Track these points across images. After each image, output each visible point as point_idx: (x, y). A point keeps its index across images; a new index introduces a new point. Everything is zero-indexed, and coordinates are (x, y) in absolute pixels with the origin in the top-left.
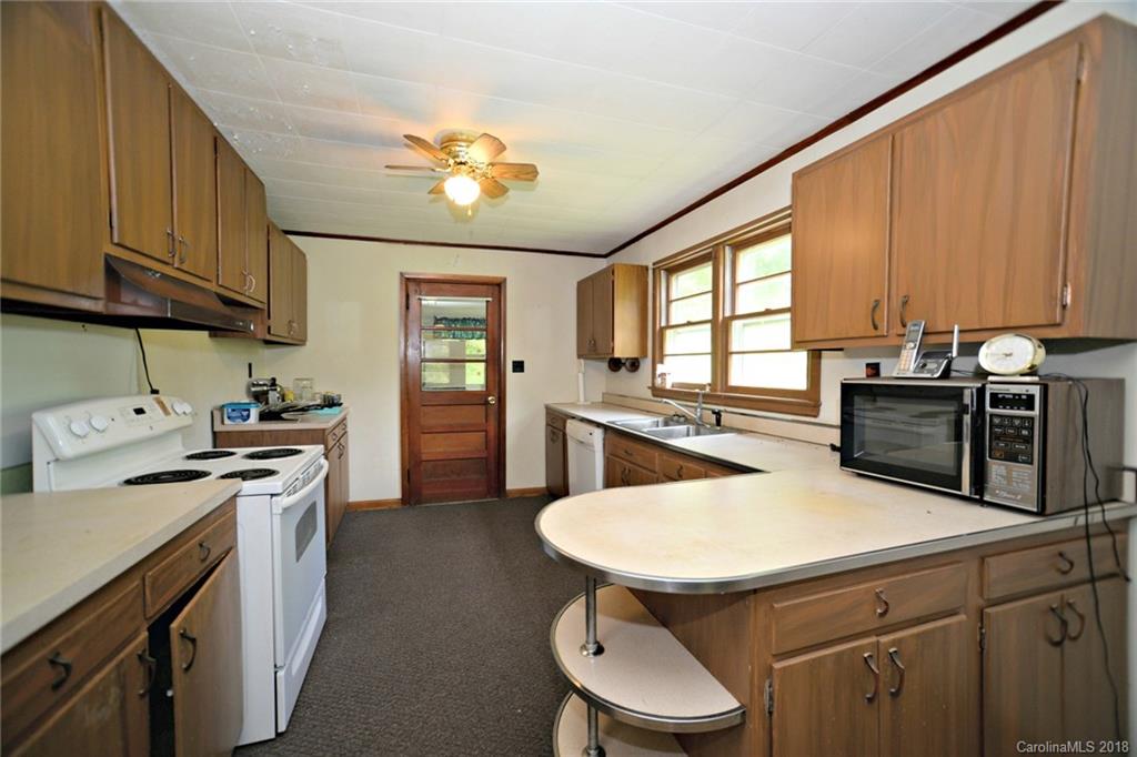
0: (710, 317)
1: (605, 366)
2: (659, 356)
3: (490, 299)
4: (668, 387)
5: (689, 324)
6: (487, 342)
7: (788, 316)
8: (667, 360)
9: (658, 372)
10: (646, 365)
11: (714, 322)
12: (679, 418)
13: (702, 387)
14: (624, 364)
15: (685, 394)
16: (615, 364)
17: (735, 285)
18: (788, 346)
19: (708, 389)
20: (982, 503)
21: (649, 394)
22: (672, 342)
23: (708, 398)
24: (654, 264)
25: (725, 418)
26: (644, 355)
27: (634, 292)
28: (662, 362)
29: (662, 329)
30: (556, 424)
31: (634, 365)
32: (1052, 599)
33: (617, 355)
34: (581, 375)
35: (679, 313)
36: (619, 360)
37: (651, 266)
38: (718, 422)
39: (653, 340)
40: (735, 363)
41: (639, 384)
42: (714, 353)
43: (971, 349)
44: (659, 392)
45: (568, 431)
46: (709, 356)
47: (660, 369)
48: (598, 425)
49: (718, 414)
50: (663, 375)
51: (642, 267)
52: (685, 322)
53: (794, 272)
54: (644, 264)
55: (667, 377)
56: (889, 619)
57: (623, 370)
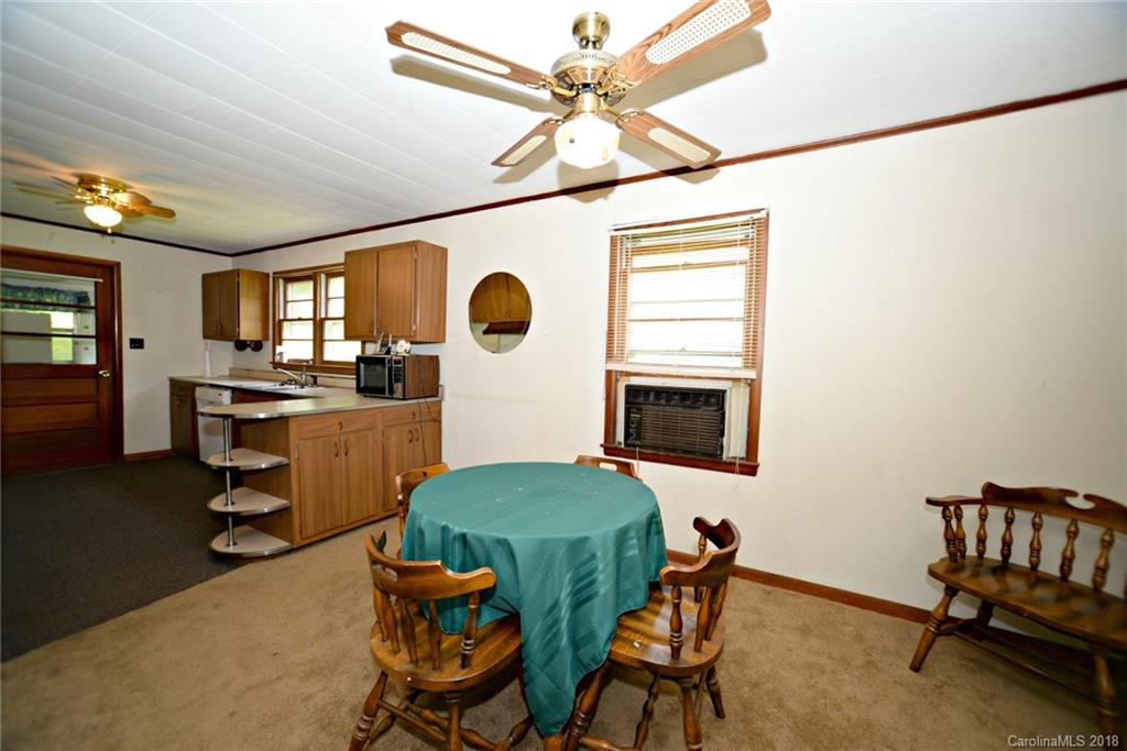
0: (311, 316)
1: (231, 345)
2: (278, 340)
3: (101, 280)
4: (285, 361)
5: (300, 319)
6: (97, 318)
7: (342, 321)
8: (284, 343)
9: (277, 352)
10: (268, 345)
11: (314, 319)
12: (291, 381)
13: (307, 361)
14: (249, 345)
15: (295, 366)
16: (241, 345)
17: (327, 299)
18: (343, 338)
19: (311, 363)
20: (392, 398)
21: (270, 367)
22: (289, 331)
23: (309, 368)
24: (274, 273)
25: (319, 379)
26: (267, 339)
27: (258, 292)
28: (280, 344)
29: (281, 321)
30: (183, 394)
31: (257, 346)
32: (410, 427)
33: (242, 337)
34: (207, 353)
35: (294, 311)
36: (245, 342)
37: (271, 275)
38: (315, 382)
39: (273, 329)
40: (327, 346)
41: (262, 360)
42: (314, 340)
43: (395, 342)
44: (276, 365)
45: (197, 395)
46: (311, 343)
47: (279, 349)
48: (227, 388)
49: (315, 378)
50: (281, 354)
51: (264, 274)
52: (297, 317)
53: (345, 298)
54: (266, 271)
55: (284, 355)
56: (343, 430)
57: (249, 349)
